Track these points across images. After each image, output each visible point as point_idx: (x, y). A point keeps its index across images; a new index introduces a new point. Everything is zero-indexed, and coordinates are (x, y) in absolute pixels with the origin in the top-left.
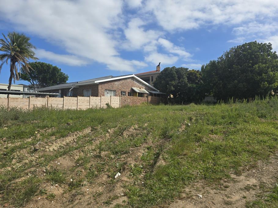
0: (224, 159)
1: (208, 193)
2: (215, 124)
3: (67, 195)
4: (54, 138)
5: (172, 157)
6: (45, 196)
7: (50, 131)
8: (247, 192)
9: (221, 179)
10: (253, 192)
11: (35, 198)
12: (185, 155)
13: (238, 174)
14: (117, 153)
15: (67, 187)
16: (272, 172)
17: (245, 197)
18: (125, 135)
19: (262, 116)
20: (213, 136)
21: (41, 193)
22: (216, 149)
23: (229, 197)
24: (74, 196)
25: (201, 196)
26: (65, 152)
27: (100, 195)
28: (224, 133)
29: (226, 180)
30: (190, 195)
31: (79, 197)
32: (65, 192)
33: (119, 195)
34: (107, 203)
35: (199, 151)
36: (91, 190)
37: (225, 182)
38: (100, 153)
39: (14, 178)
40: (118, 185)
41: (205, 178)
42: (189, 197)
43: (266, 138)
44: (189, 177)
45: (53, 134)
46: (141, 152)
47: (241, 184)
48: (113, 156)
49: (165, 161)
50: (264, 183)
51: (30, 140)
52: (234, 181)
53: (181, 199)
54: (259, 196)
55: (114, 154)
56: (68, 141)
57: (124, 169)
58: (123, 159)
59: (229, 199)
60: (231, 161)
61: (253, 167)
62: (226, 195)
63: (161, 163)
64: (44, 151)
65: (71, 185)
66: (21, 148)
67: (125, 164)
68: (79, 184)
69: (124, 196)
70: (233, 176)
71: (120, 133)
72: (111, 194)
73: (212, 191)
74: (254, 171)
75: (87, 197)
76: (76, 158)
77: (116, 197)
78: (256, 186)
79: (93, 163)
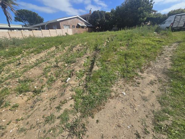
0: (132, 62)
1: (129, 90)
3: (30, 102)
4: (33, 54)
5: (102, 63)
6: (9, 108)
8: (153, 86)
9: (134, 77)
10: (156, 86)
12: (109, 61)
13: (142, 72)
14: (69, 62)
16: (161, 69)
18: (74, 50)
20: (122, 48)
21: (6, 105)
22: (126, 55)
23: (143, 93)
25: (125, 93)
28: (126, 45)
29: (136, 77)
30: (117, 93)
31: (38, 103)
32: (29, 99)
33: (68, 99)
35: (117, 57)
36: (49, 94)
38: (57, 64)
40: (69, 88)
41: (124, 77)
42: (117, 96)
44: (114, 78)
45: (32, 52)
46: (83, 61)
47: (146, 80)
48: (66, 65)
49: (98, 67)
50: (160, 78)
53: (112, 98)
54: (162, 90)
55: (67, 63)
56: (41, 56)
57: (73, 75)
58: (72, 67)
60: (136, 63)
61: (149, 66)
62: (140, 91)
63: (96, 68)
64: (25, 63)
66: (9, 63)
67: (73, 70)
68: (40, 91)
69: (72, 99)
70: (140, 74)
71: (71, 49)
72: (62, 98)
74: (150, 69)
75: (45, 102)
77: (65, 102)
78: (156, 81)
79: (53, 71)
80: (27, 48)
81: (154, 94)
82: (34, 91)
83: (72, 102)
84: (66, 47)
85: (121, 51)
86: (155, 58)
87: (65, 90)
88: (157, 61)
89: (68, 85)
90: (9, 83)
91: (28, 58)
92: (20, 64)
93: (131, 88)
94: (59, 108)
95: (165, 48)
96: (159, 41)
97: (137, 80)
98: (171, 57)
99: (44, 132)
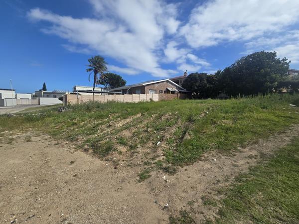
2: (226, 112)
3: (129, 152)
4: (119, 119)
5: (195, 134)
7: (117, 115)
9: (230, 150)
10: (255, 160)
11: (111, 152)
12: (204, 133)
13: (243, 147)
15: (129, 148)
16: (271, 147)
17: (248, 163)
19: (264, 107)
20: (225, 121)
21: (115, 150)
23: (236, 162)
24: (133, 153)
25: (215, 160)
26: (126, 127)
27: (148, 154)
28: (233, 119)
29: (234, 150)
31: (136, 154)
32: (128, 151)
33: (160, 155)
34: (153, 159)
35: (214, 130)
36: (143, 151)
37: (234, 152)
38: (147, 129)
39: (99, 141)
41: (219, 148)
42: (207, 160)
43: (267, 123)
44: (207, 147)
45: (119, 117)
46: (174, 130)
47: (245, 154)
48: (155, 132)
49: (190, 136)
51: (106, 120)
52: (240, 152)
53: (201, 160)
54: (259, 163)
55: (156, 130)
56: (128, 121)
57: (163, 140)
58: (162, 134)
59: (236, 163)
61: (256, 143)
62: (234, 160)
63: (187, 137)
64: (114, 126)
65: (131, 147)
66: (101, 124)
68: (135, 147)
69: (163, 156)
71: (160, 117)
72: (155, 154)
73: (223, 157)
74: (256, 146)
75: (141, 154)
76: (133, 131)
77: (158, 156)
78: (257, 156)
79: (143, 135)
84: (153, 114)
85: (224, 124)
86: (269, 136)
87: (156, 150)
89: (159, 147)
91: (116, 122)
92: (110, 126)
96: (289, 117)
98: (294, 137)
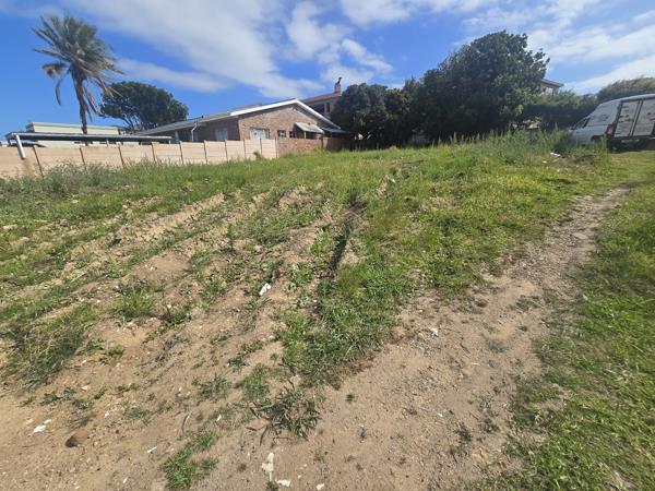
3: (154, 344)
4: (155, 215)
5: (368, 245)
6: (98, 355)
7: (149, 203)
9: (467, 286)
10: (537, 313)
11: (74, 361)
12: (393, 239)
13: (496, 272)
14: (265, 241)
15: (157, 323)
16: (558, 265)
17: (525, 329)
18: (282, 205)
20: (436, 200)
21: (91, 348)
22: (447, 224)
23: (492, 330)
25: (435, 331)
27: (225, 338)
29: (476, 287)
30: (413, 330)
31: (177, 348)
32: (151, 337)
33: (264, 340)
36: (207, 328)
37: (476, 292)
38: (231, 244)
40: (268, 311)
41: (437, 286)
42: (412, 336)
44: (405, 287)
47: (507, 295)
48: (258, 248)
50: (551, 290)
52: (494, 290)
54: (553, 325)
55: (260, 242)
57: (278, 276)
59: (495, 336)
61: (521, 255)
62: (485, 325)
63: (350, 259)
64: (132, 242)
65: (169, 319)
66: (86, 238)
67: (280, 263)
68: (182, 316)
69: (276, 340)
70: (488, 278)
71: (273, 203)
72: (248, 338)
74: (524, 265)
76: (190, 254)
77: (258, 346)
78: (537, 298)
79: (218, 264)
80: (137, 197)
81: (525, 335)
82: (163, 318)
83: (277, 348)
84: (256, 194)
85: (435, 209)
86: (542, 232)
87: (254, 318)
88: (547, 242)
89: (264, 303)
90: (94, 291)
91: (139, 226)
92: (116, 242)
93: (456, 317)
94: (238, 362)
95: (579, 202)
96: (563, 180)
97: (478, 297)
98: (595, 229)
99: (200, 419)
